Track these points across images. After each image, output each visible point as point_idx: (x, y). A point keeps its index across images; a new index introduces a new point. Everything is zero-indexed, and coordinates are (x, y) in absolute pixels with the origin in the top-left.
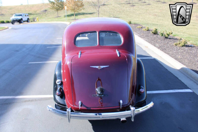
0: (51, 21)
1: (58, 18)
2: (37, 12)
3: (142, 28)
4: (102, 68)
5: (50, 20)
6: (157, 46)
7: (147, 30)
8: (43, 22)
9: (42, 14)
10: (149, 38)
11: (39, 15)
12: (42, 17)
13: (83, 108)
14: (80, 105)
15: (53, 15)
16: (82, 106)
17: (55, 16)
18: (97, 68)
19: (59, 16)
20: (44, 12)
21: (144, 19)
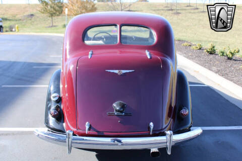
0: (41, 32)
1: (53, 28)
2: (17, 17)
3: (190, 46)
4: (124, 73)
5: (38, 30)
6: (213, 70)
7: (199, 48)
8: (27, 34)
9: (24, 21)
10: (202, 59)
11: (20, 21)
12: (24, 25)
13: (92, 132)
14: (87, 129)
15: (45, 23)
16: (91, 130)
17: (48, 26)
18: (116, 73)
19: (54, 25)
20: (30, 18)
21: (195, 34)
